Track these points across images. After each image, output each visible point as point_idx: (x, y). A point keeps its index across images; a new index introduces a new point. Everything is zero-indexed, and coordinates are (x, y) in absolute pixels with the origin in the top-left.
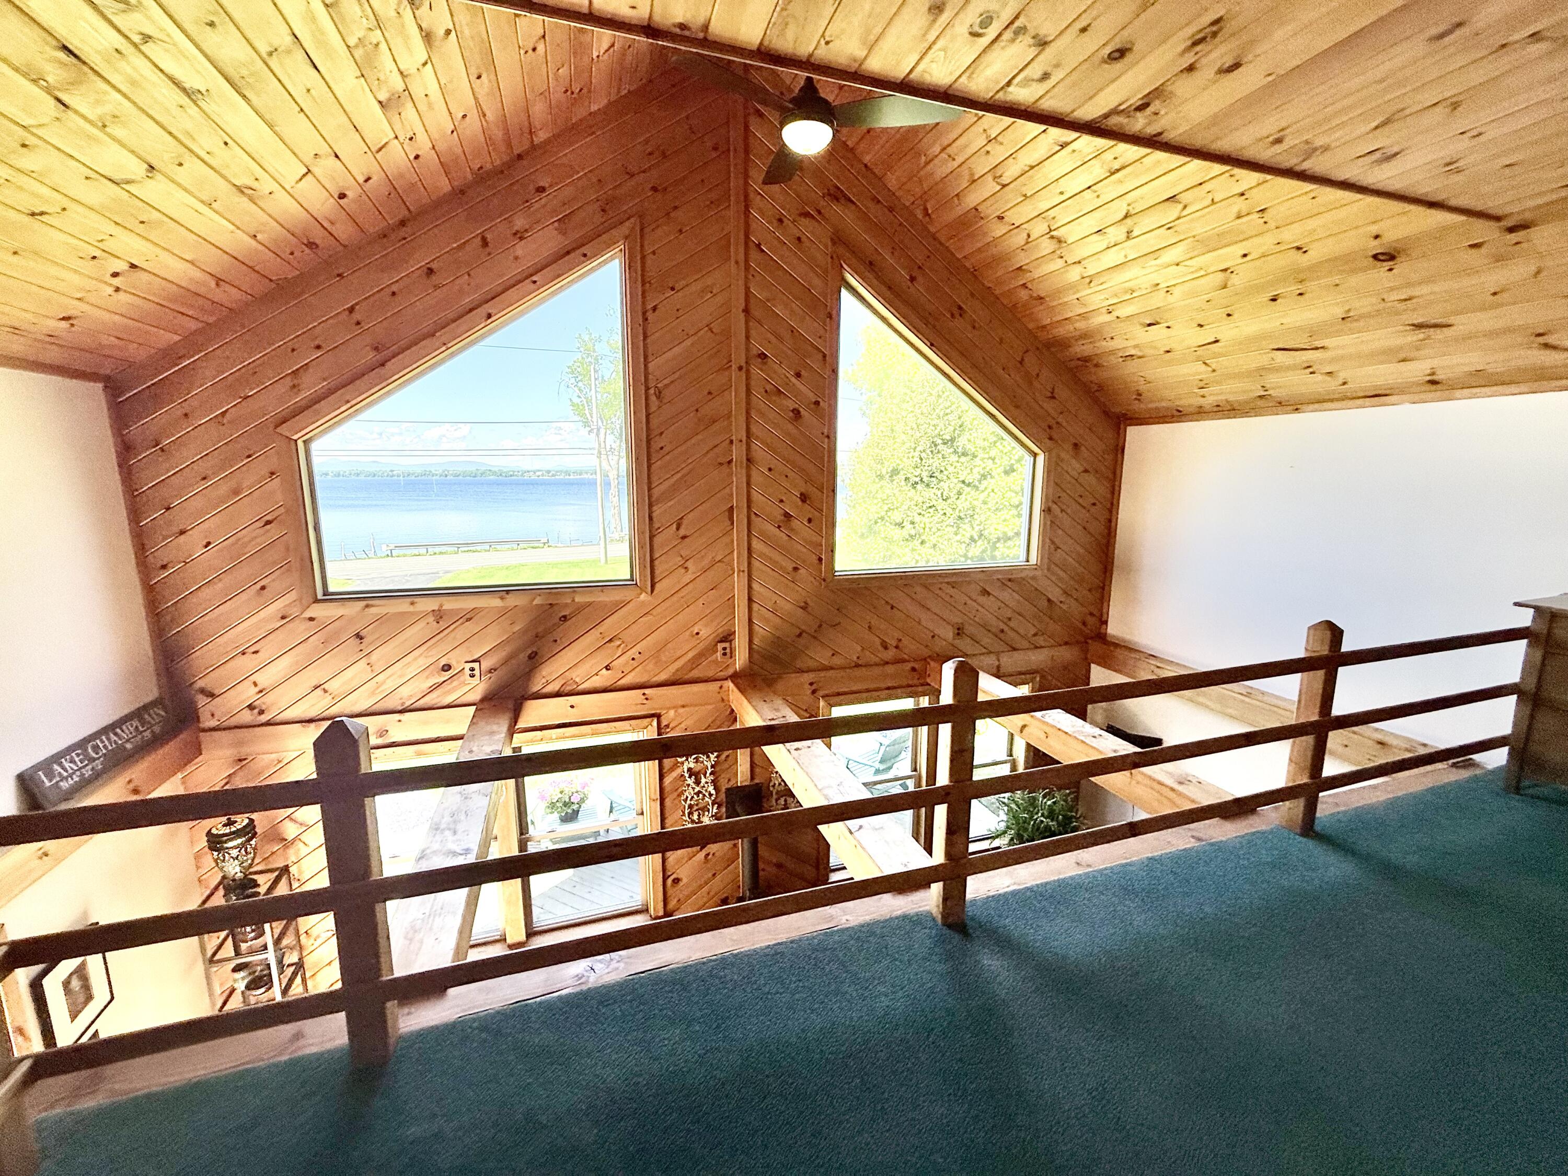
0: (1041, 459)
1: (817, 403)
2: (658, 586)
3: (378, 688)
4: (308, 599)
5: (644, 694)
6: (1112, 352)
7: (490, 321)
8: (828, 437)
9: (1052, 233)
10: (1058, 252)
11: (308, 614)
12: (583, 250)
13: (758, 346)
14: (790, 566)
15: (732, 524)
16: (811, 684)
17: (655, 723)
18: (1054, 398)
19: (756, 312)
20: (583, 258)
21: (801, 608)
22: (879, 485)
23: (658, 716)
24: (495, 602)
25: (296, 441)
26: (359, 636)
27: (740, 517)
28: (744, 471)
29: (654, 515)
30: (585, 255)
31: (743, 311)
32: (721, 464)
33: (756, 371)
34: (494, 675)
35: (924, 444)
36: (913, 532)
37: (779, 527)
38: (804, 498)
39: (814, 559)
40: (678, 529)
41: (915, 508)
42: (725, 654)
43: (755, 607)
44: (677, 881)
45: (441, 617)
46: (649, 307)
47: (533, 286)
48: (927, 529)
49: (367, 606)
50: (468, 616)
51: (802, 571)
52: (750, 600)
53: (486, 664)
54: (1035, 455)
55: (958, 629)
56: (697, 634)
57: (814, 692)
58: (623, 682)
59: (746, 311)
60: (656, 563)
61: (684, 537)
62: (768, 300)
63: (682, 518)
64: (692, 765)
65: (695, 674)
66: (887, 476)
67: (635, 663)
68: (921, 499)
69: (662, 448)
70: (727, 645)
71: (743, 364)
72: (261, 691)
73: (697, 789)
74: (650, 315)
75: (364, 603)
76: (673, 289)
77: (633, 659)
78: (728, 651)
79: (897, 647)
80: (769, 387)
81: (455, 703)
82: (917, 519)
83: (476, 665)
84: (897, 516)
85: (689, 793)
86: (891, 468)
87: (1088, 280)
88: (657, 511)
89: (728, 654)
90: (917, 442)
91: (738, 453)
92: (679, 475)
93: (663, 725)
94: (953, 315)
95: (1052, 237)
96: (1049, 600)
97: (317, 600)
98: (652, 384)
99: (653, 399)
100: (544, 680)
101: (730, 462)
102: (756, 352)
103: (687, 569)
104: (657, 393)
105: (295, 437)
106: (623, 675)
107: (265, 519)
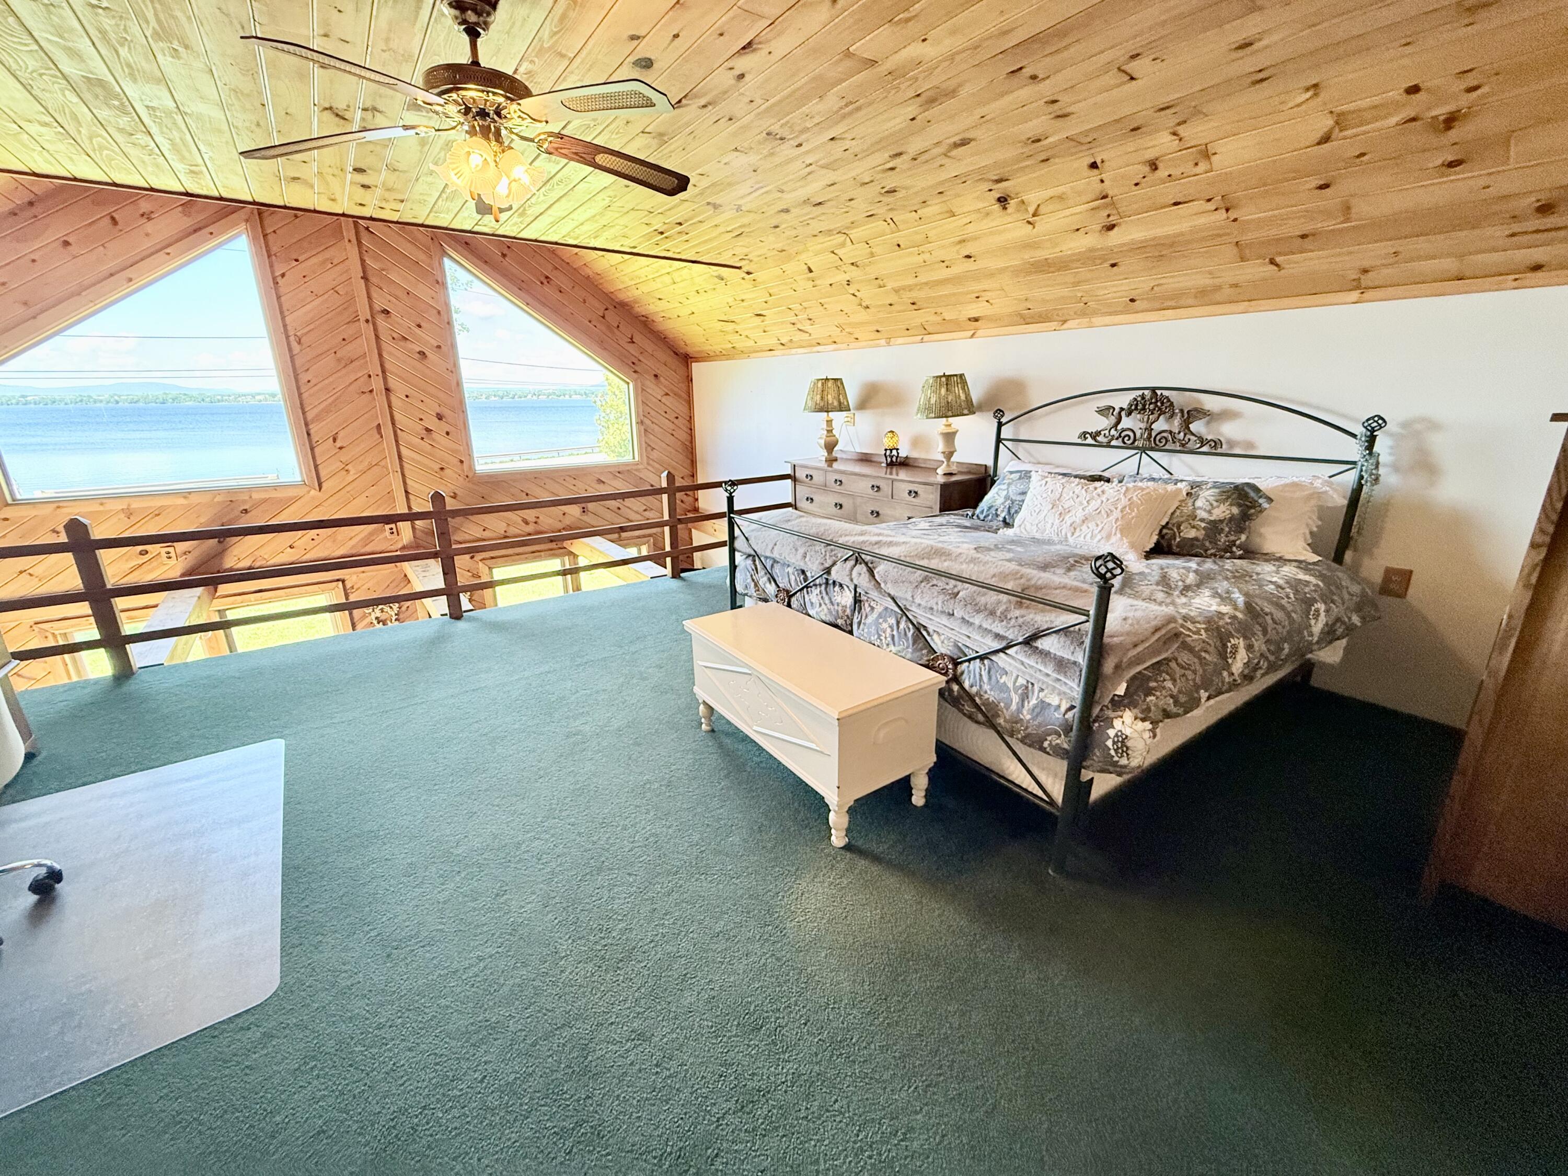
0: (631, 386)
1: (439, 347)
2: (324, 486)
7: (132, 283)
8: (453, 372)
12: (209, 229)
13: (379, 304)
14: (437, 467)
15: (382, 437)
17: (340, 585)
18: (633, 342)
19: (373, 279)
20: (210, 236)
21: (451, 496)
23: (343, 581)
24: (181, 501)
26: (55, 532)
27: (388, 431)
28: (384, 398)
29: (312, 432)
30: (211, 233)
31: (362, 278)
32: (364, 393)
33: (382, 322)
34: (189, 556)
37: (422, 439)
38: (440, 417)
39: (456, 461)
40: (335, 440)
42: (392, 533)
43: (411, 497)
45: (131, 514)
46: (278, 274)
47: (166, 257)
49: (58, 507)
50: (157, 512)
51: (447, 471)
52: (406, 492)
53: (180, 548)
54: (628, 383)
57: (472, 557)
58: (307, 556)
59: (365, 278)
60: (320, 467)
61: (341, 448)
62: (383, 270)
63: (337, 433)
64: (378, 615)
65: (369, 548)
67: (315, 543)
69: (309, 381)
70: (393, 526)
71: (370, 318)
74: (279, 279)
75: (56, 505)
76: (297, 260)
77: (313, 539)
78: (394, 530)
79: (536, 523)
80: (395, 335)
83: (171, 549)
88: (314, 428)
89: (395, 533)
91: (377, 384)
92: (328, 401)
93: (348, 587)
94: (542, 283)
97: (7, 505)
98: (291, 333)
99: (294, 344)
100: (236, 558)
101: (371, 391)
102: (378, 309)
103: (348, 471)
104: (297, 339)
106: (306, 551)
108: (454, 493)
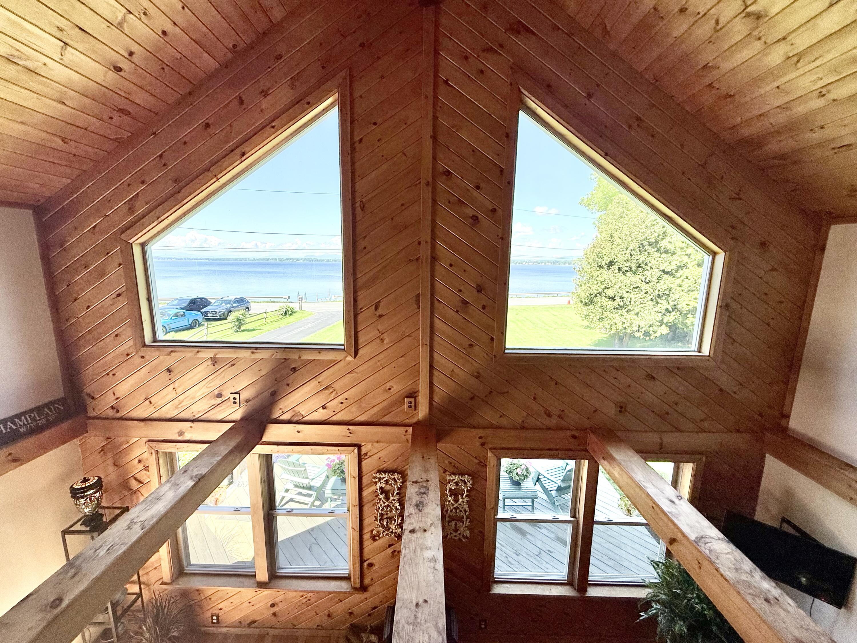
0: (720, 259)
1: (494, 210)
2: (361, 352)
3: (180, 404)
4: (139, 344)
5: (349, 429)
6: (822, 144)
7: (244, 158)
8: (502, 238)
9: (748, 10)
10: (755, 33)
11: (141, 354)
12: (308, 99)
13: (442, 165)
14: (466, 343)
15: (419, 308)
16: (480, 438)
17: (356, 451)
18: (740, 199)
19: (441, 139)
20: (307, 106)
21: (473, 376)
22: (599, 272)
23: (359, 446)
24: (249, 355)
25: (131, 244)
26: (169, 370)
27: (425, 303)
28: (429, 266)
29: (359, 298)
30: (308, 103)
31: (431, 137)
32: (411, 261)
33: (441, 185)
34: (249, 404)
35: (634, 245)
36: (622, 304)
37: (457, 311)
38: (479, 289)
39: (486, 339)
40: (376, 309)
41: (625, 288)
42: (410, 407)
43: (436, 373)
44: (371, 565)
45: (216, 362)
46: (357, 139)
47: (273, 130)
48: (632, 302)
49: (173, 351)
50: (232, 363)
51: (476, 349)
52: (431, 367)
53: (245, 395)
54: (714, 254)
55: (621, 407)
56: (390, 389)
57: (483, 444)
58: (335, 418)
59: (434, 138)
60: (359, 334)
61: (380, 316)
62: (453, 126)
63: (379, 301)
64: (383, 485)
65: (386, 419)
66: (606, 266)
67: (344, 407)
68: (629, 282)
69: (365, 248)
70: (412, 400)
71: (430, 180)
72: (117, 399)
73: (386, 504)
74: (357, 145)
76: (375, 124)
77: (342, 403)
78: (413, 404)
79: (560, 416)
80: (452, 199)
81: (223, 420)
82: (625, 295)
83: (237, 396)
84: (610, 293)
85: (381, 505)
86: (608, 261)
87: (795, 59)
88: (361, 295)
89: (413, 407)
90: (629, 244)
91: (425, 252)
92: (377, 269)
93: (362, 454)
94: (630, 127)
95: (748, 15)
96: (721, 390)
97: (144, 345)
98: (358, 200)
99: (358, 210)
100: (281, 411)
101: (417, 259)
102: (441, 170)
103: (382, 340)
104: (362, 206)
105: (131, 241)
106: (334, 413)
107: (117, 293)
108: (478, 373)
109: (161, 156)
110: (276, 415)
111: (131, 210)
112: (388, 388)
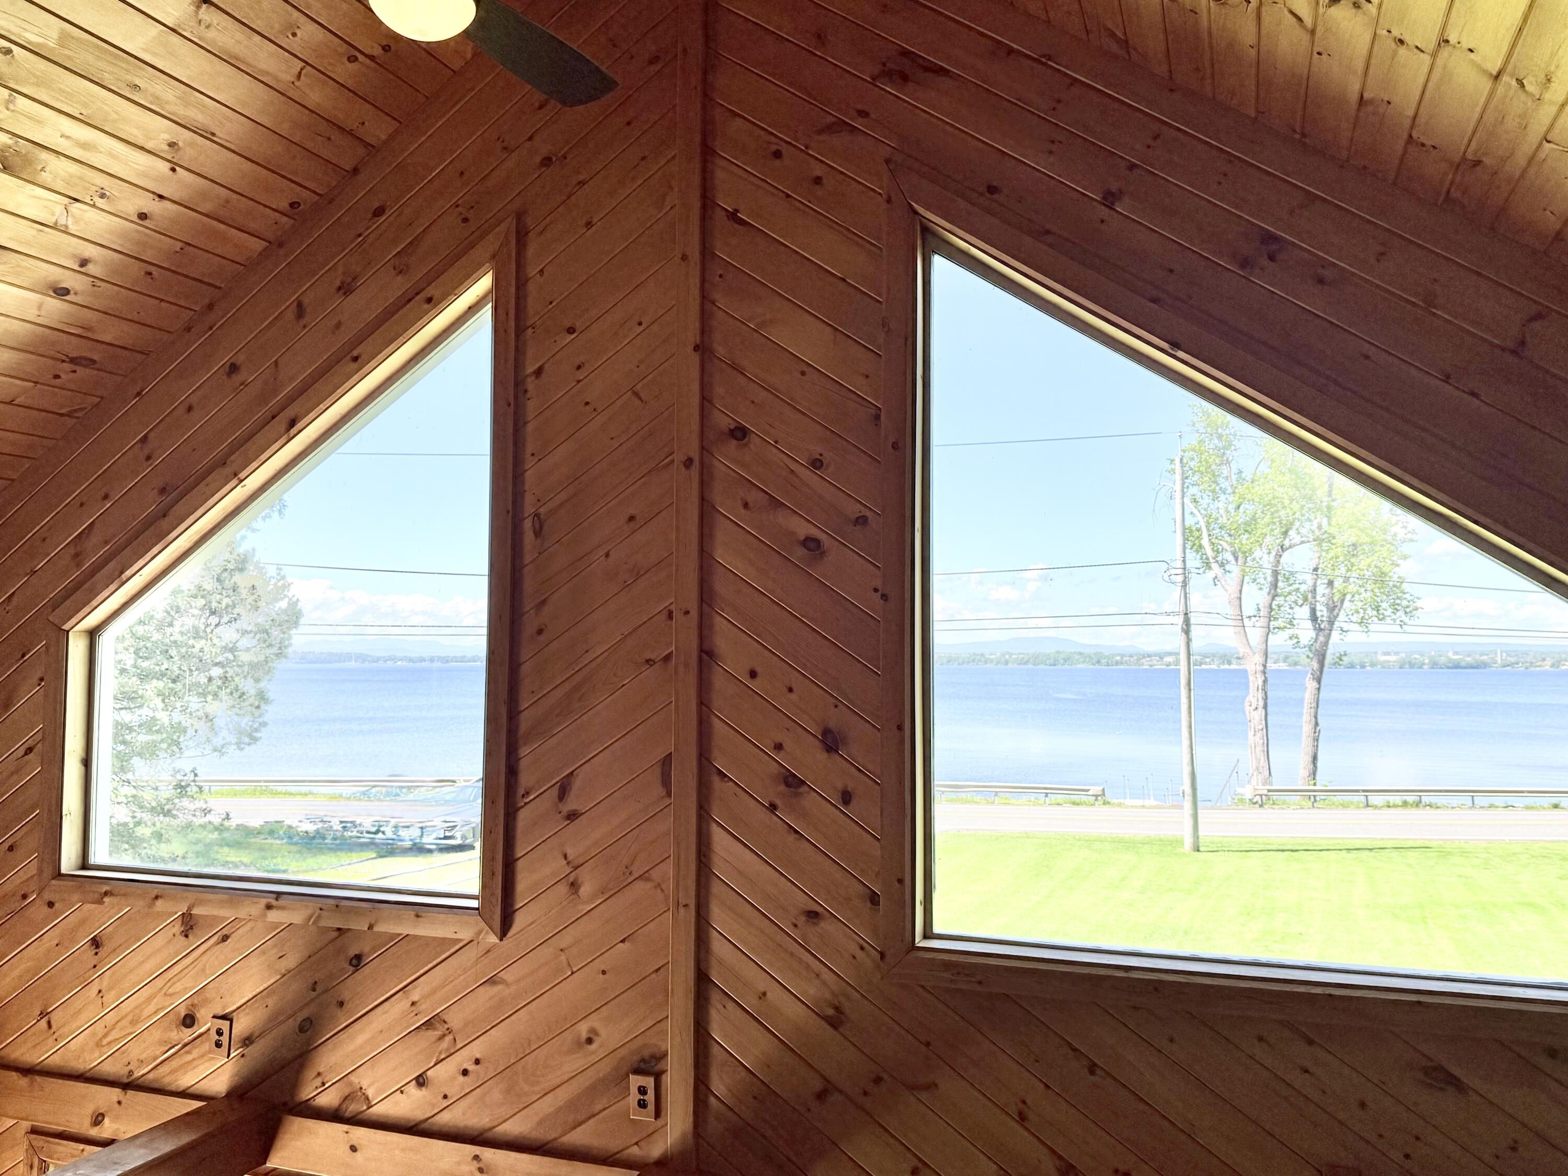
1: (862, 522)
2: (520, 920)
3: (105, 1037)
4: (48, 872)
5: (476, 1158)
7: (293, 431)
8: (885, 596)
11: (47, 896)
13: (725, 413)
14: (798, 905)
15: (668, 794)
19: (722, 347)
20: (426, 306)
21: (826, 1019)
25: (68, 632)
26: (96, 943)
28: (694, 678)
29: (522, 765)
30: (430, 299)
31: (696, 346)
32: (650, 663)
33: (723, 462)
34: (249, 1053)
37: (772, 808)
39: (859, 897)
40: (562, 795)
42: (642, 1104)
43: (716, 999)
45: (191, 927)
46: (530, 369)
47: (354, 366)
50: (225, 932)
51: (829, 927)
52: (702, 979)
53: (242, 1026)
56: (590, 1041)
58: (445, 1119)
59: (703, 347)
60: (515, 869)
61: (572, 816)
63: (571, 775)
65: (578, 1137)
67: (469, 1085)
69: (540, 632)
70: (649, 1082)
71: (696, 455)
74: (529, 385)
76: (571, 330)
77: (466, 1072)
78: (650, 1097)
80: (753, 497)
81: (190, 1091)
83: (225, 1025)
88: (527, 756)
89: (651, 1107)
91: (683, 638)
92: (567, 686)
97: (59, 875)
98: (529, 508)
99: (529, 537)
100: (318, 1082)
101: (667, 658)
102: (723, 425)
103: (574, 886)
104: (537, 526)
105: (66, 627)
106: (445, 1103)
107: (26, 746)
108: (837, 1008)
109: (144, 440)
110: (307, 1092)
111: (78, 557)
112: (584, 1035)
